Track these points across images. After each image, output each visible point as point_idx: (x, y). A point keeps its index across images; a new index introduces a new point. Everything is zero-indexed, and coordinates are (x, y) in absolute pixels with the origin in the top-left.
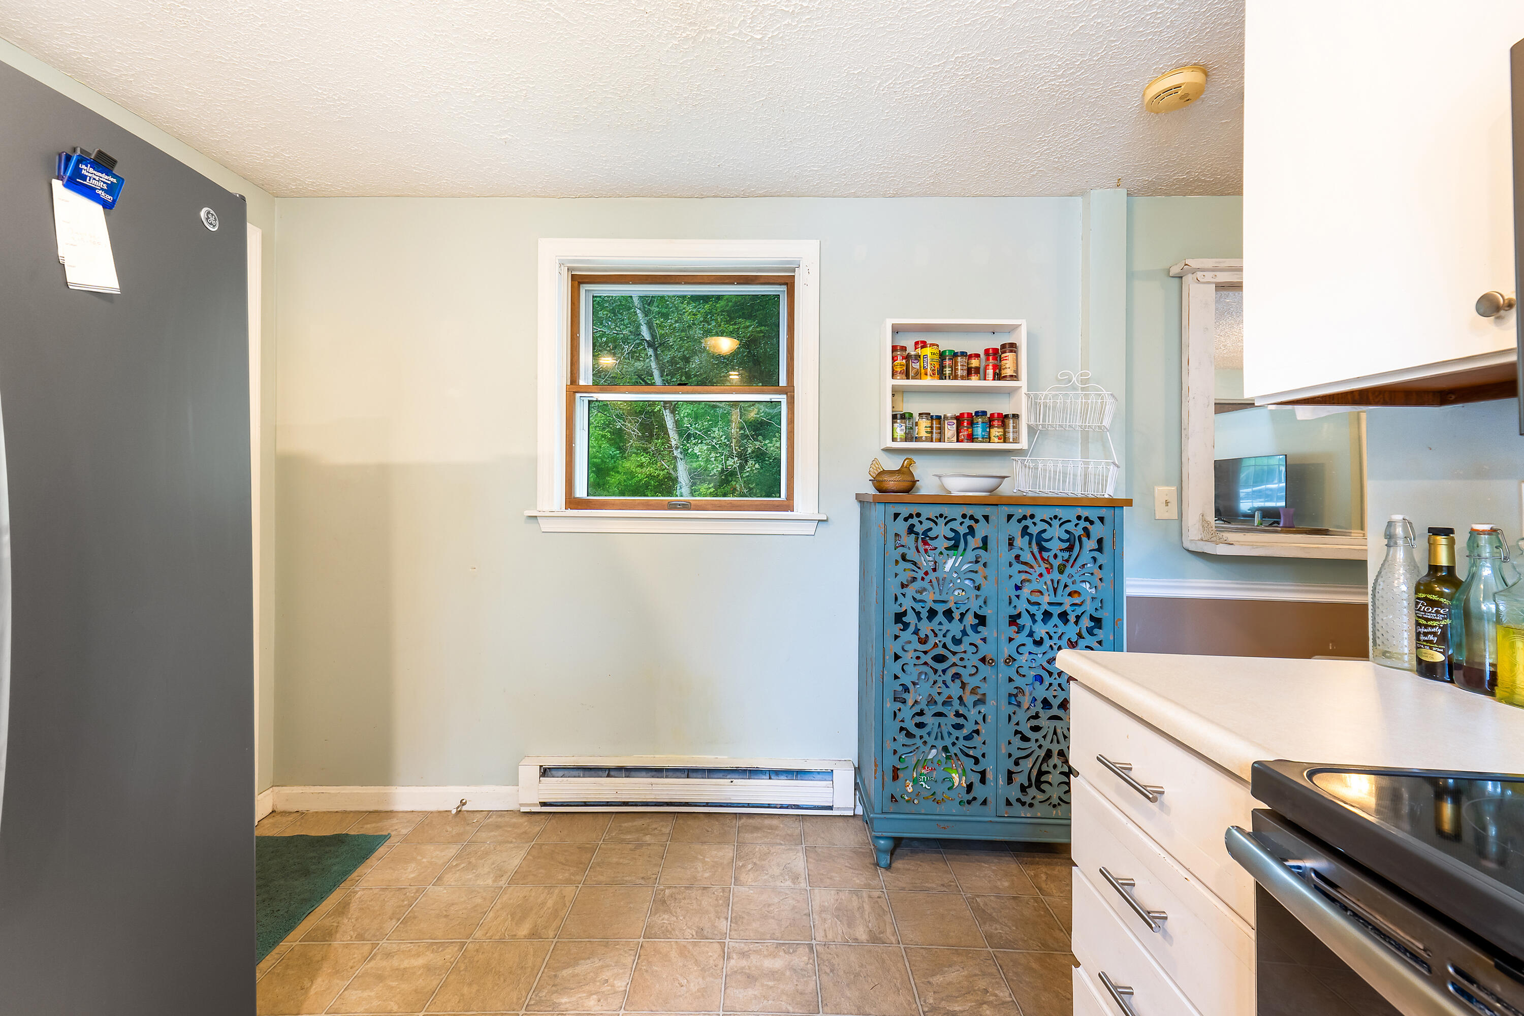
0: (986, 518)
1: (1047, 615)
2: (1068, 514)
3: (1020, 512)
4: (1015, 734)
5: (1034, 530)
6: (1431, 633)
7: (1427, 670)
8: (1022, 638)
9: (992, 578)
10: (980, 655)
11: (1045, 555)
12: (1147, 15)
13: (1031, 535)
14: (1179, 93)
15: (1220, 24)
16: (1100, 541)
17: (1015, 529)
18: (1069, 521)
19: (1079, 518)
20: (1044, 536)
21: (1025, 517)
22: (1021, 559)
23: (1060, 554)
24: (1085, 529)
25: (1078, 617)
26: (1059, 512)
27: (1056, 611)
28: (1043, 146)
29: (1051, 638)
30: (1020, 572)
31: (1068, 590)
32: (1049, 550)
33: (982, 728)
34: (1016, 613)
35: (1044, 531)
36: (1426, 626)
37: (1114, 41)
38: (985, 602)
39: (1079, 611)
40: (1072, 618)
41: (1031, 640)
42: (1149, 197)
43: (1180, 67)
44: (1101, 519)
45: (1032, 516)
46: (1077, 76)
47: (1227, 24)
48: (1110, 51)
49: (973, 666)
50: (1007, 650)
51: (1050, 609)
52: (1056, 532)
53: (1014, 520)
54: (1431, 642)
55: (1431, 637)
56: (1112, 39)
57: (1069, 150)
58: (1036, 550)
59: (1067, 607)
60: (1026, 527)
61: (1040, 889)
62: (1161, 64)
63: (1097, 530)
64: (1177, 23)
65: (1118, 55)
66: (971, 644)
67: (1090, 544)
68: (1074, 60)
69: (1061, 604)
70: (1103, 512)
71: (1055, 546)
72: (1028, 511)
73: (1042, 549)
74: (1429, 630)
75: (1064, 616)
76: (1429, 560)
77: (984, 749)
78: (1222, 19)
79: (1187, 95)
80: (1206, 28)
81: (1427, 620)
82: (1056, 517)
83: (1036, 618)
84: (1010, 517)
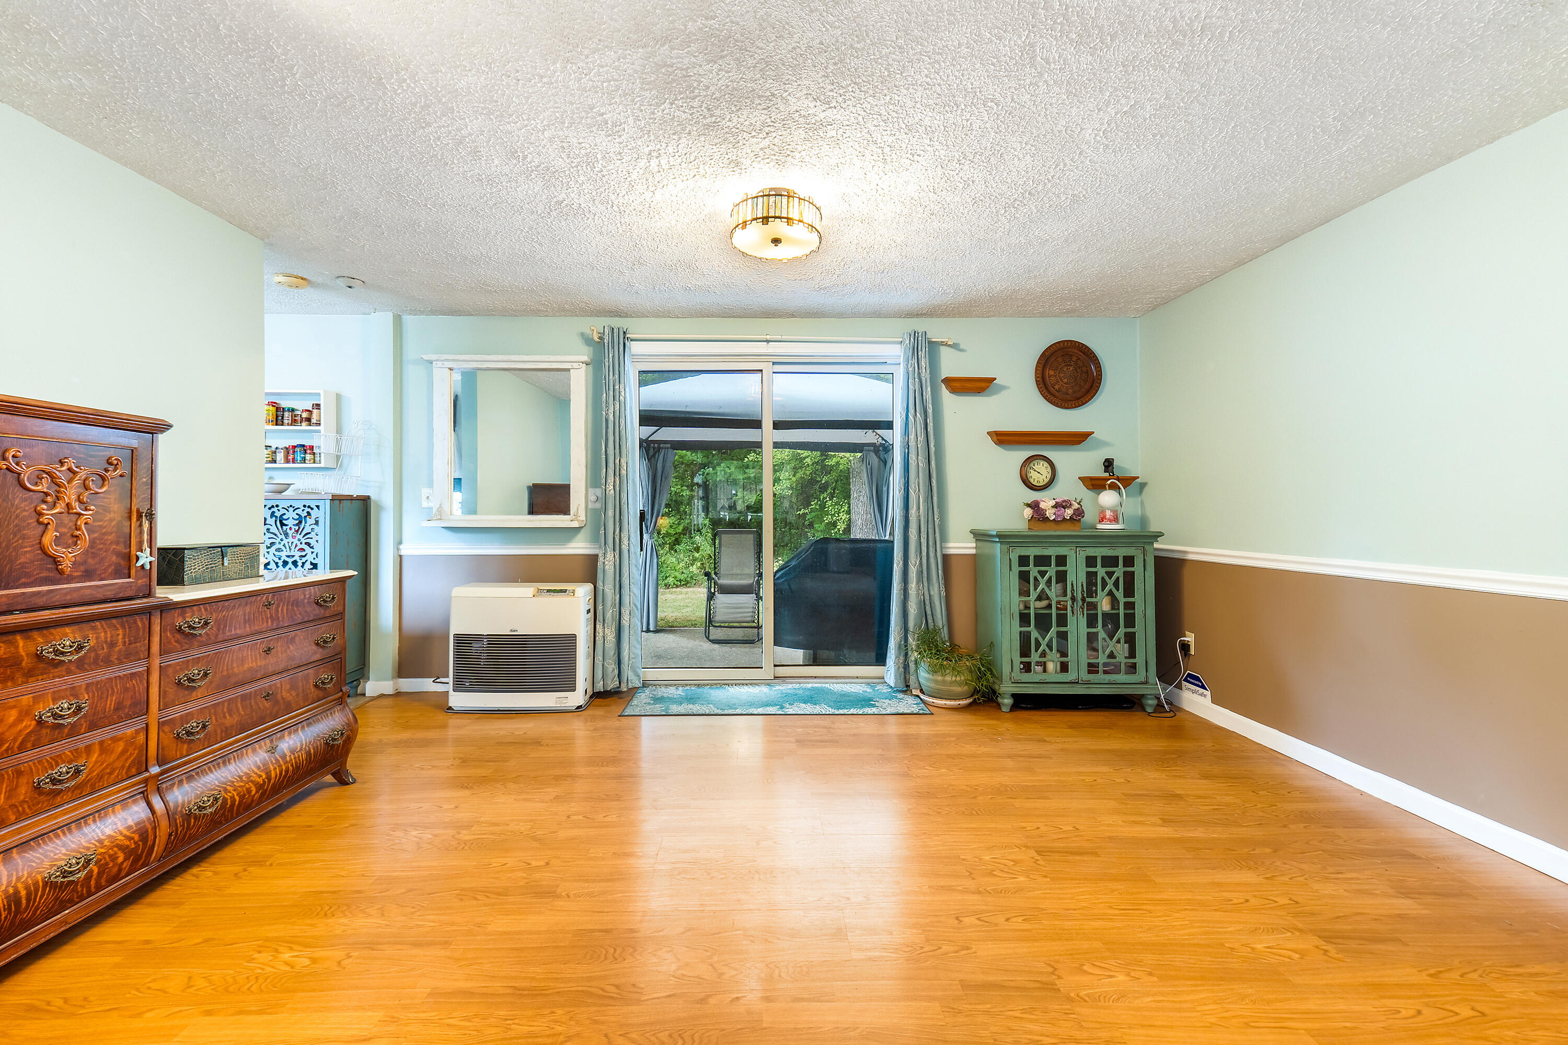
1: (285, 563)
2: (298, 504)
5: (278, 514)
11: (284, 528)
13: (276, 517)
16: (316, 519)
17: (267, 513)
18: (299, 508)
19: (305, 506)
20: (284, 517)
21: (273, 507)
23: (293, 527)
24: (308, 513)
25: (303, 563)
26: (293, 503)
27: (290, 560)
31: (297, 548)
32: (286, 525)
35: (284, 514)
39: (304, 560)
40: (300, 564)
44: (318, 507)
45: (277, 506)
51: (287, 559)
52: (291, 514)
58: (279, 525)
59: (297, 558)
60: (273, 512)
63: (315, 513)
67: (310, 521)
69: (293, 556)
71: (290, 523)
73: (282, 524)
75: (295, 563)
82: (291, 506)
83: (279, 564)
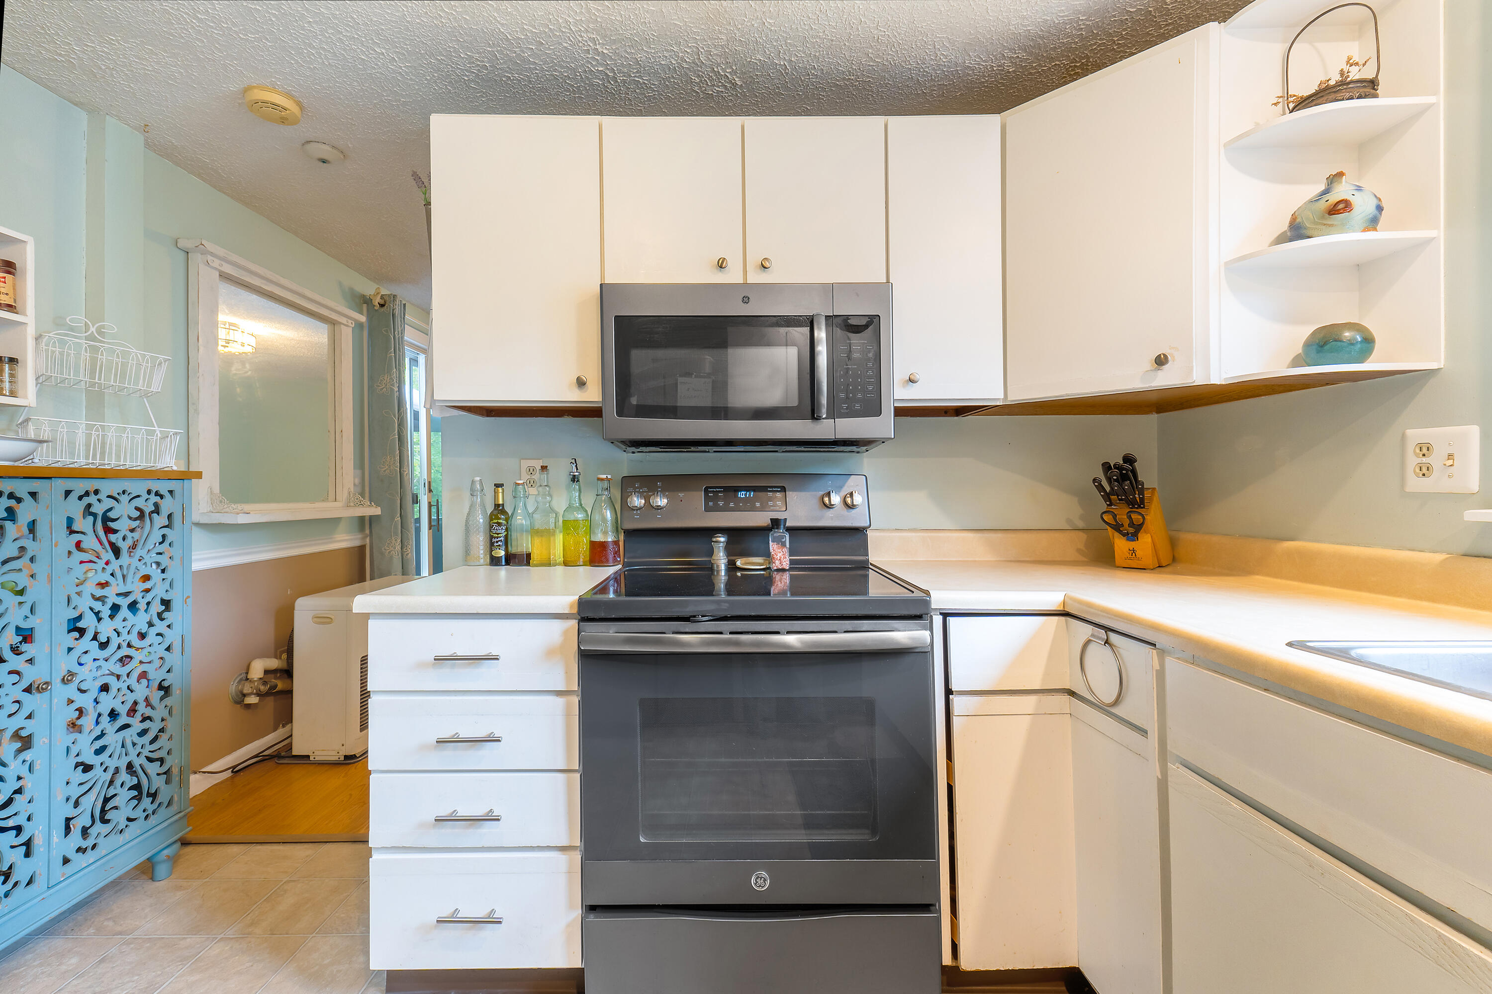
0: (33, 495)
1: (115, 608)
2: (138, 487)
3: (80, 486)
4: (76, 767)
5: (98, 509)
6: (499, 541)
7: (495, 561)
8: (86, 643)
9: (42, 577)
10: (24, 684)
11: (113, 538)
12: (307, 49)
13: (95, 515)
14: (283, 113)
15: (337, 95)
16: (170, 516)
17: (75, 508)
18: (138, 496)
19: (149, 492)
21: (87, 494)
22: (83, 545)
23: (129, 536)
24: (156, 505)
25: (148, 604)
26: (126, 485)
27: (125, 601)
28: (105, 47)
29: (119, 634)
30: (81, 562)
31: (138, 576)
32: (115, 531)
33: (28, 783)
34: (76, 614)
35: (111, 509)
36: (497, 538)
37: (267, 39)
38: (32, 610)
39: (149, 597)
40: (142, 606)
41: (96, 643)
42: (159, 156)
43: (288, 95)
44: (171, 493)
45: (96, 492)
46: (212, 31)
47: (340, 99)
48: (256, 42)
49: (13, 702)
50: (65, 663)
51: (118, 601)
52: (124, 508)
53: (73, 497)
54: (499, 545)
55: (499, 543)
56: (268, 37)
57: (128, 70)
58: (101, 533)
59: (136, 595)
60: (89, 506)
61: (120, 933)
62: (280, 81)
63: (167, 505)
64: (317, 71)
65: (259, 49)
66: (10, 673)
67: (161, 521)
68: (224, 20)
69: (130, 593)
70: (172, 485)
71: (123, 526)
72: (91, 485)
73: (109, 531)
74: (499, 539)
75: (133, 606)
76: (495, 502)
77: (31, 809)
78: (341, 94)
79: (287, 119)
80: (329, 90)
81: (498, 534)
82: (124, 491)
83: (101, 615)
84: (68, 493)
